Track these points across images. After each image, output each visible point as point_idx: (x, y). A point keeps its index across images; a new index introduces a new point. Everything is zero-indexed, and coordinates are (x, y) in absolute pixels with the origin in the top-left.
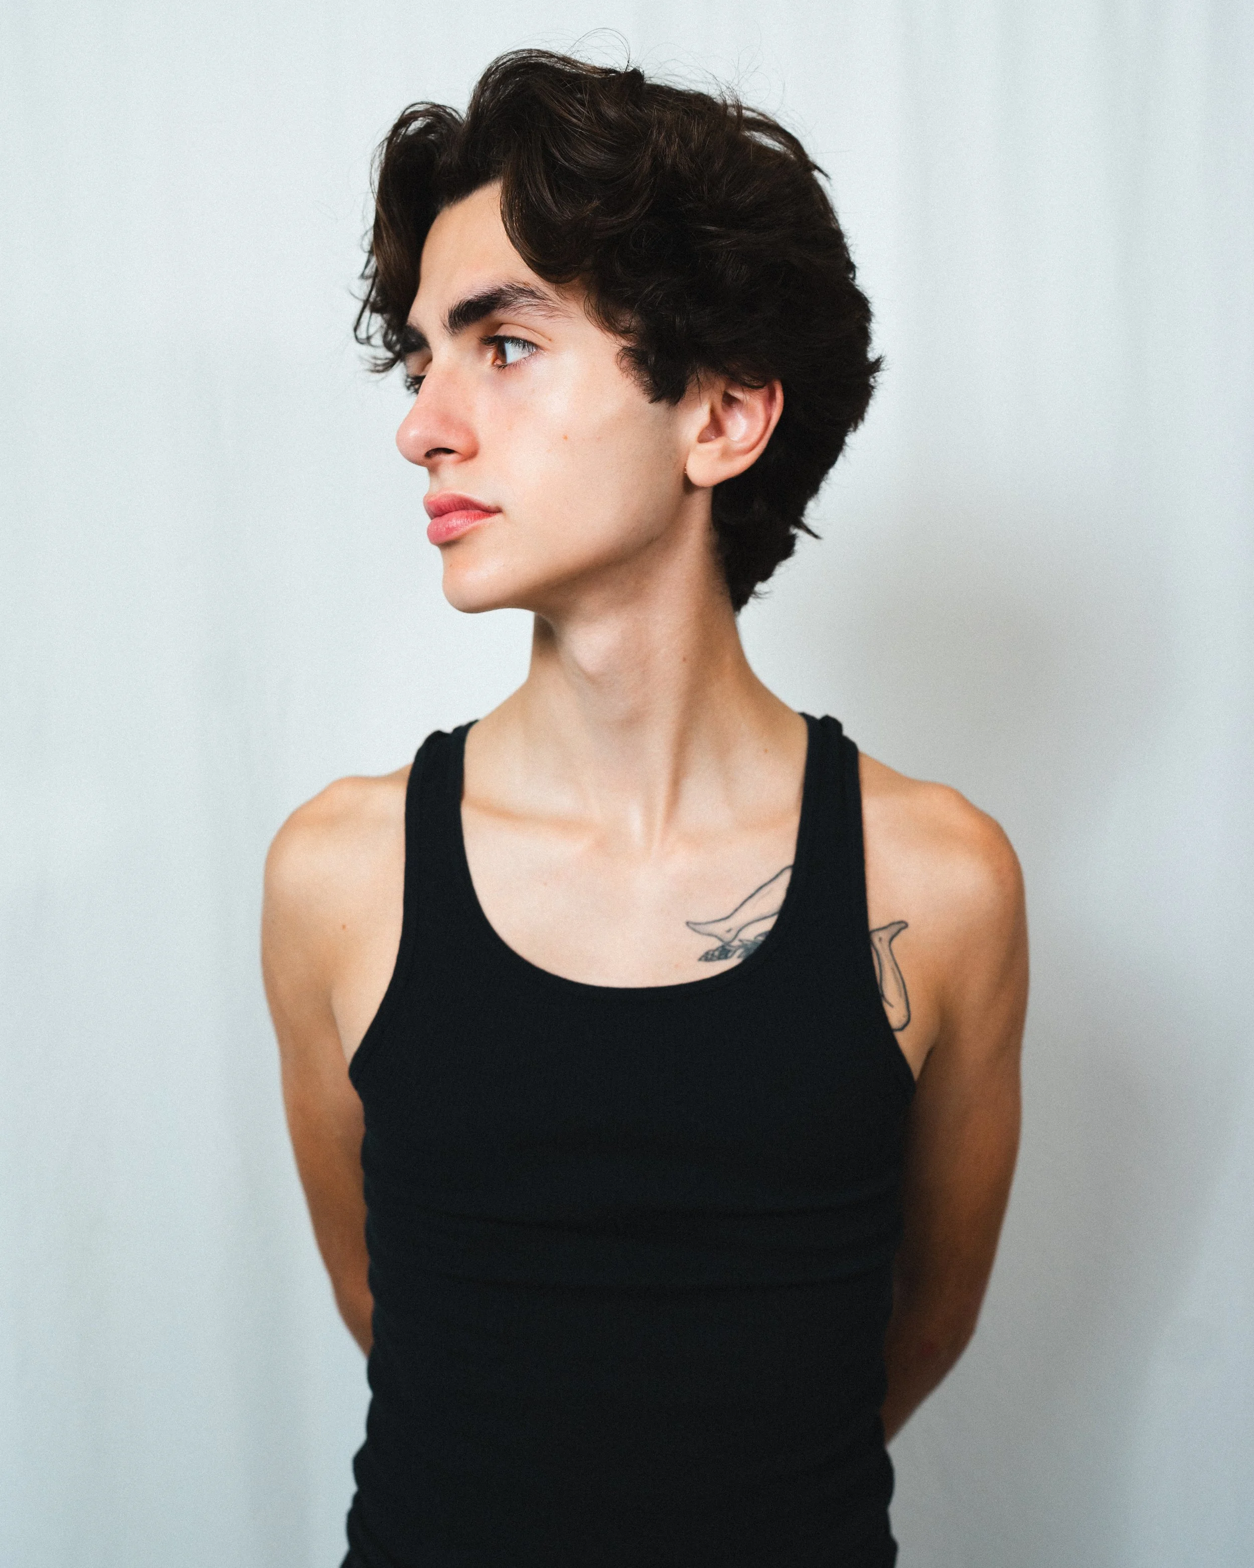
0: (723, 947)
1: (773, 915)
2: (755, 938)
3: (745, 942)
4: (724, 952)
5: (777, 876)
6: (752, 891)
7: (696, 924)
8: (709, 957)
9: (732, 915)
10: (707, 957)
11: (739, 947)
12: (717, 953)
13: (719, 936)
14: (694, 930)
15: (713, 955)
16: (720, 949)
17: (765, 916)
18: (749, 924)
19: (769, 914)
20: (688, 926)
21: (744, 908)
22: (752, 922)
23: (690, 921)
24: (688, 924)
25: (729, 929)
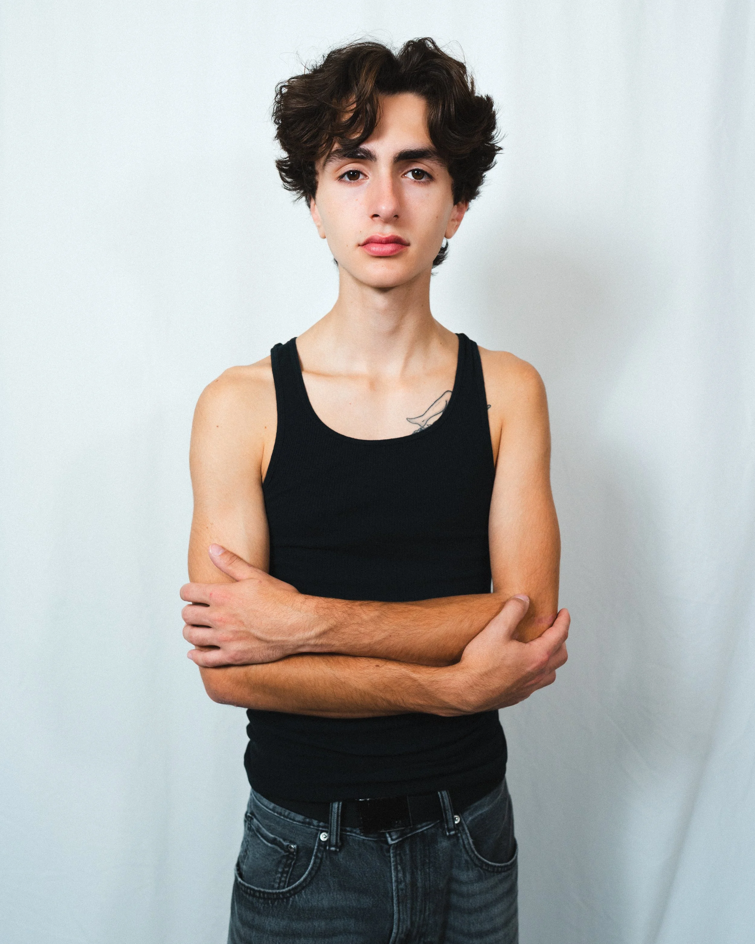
1: (440, 413)
5: (443, 396)
6: (432, 403)
9: (424, 414)
13: (419, 424)
14: (409, 421)
16: (420, 429)
17: (437, 413)
18: (431, 417)
19: (439, 412)
20: (407, 420)
21: (429, 410)
22: (432, 417)
23: (409, 418)
24: (408, 419)
25: (423, 420)
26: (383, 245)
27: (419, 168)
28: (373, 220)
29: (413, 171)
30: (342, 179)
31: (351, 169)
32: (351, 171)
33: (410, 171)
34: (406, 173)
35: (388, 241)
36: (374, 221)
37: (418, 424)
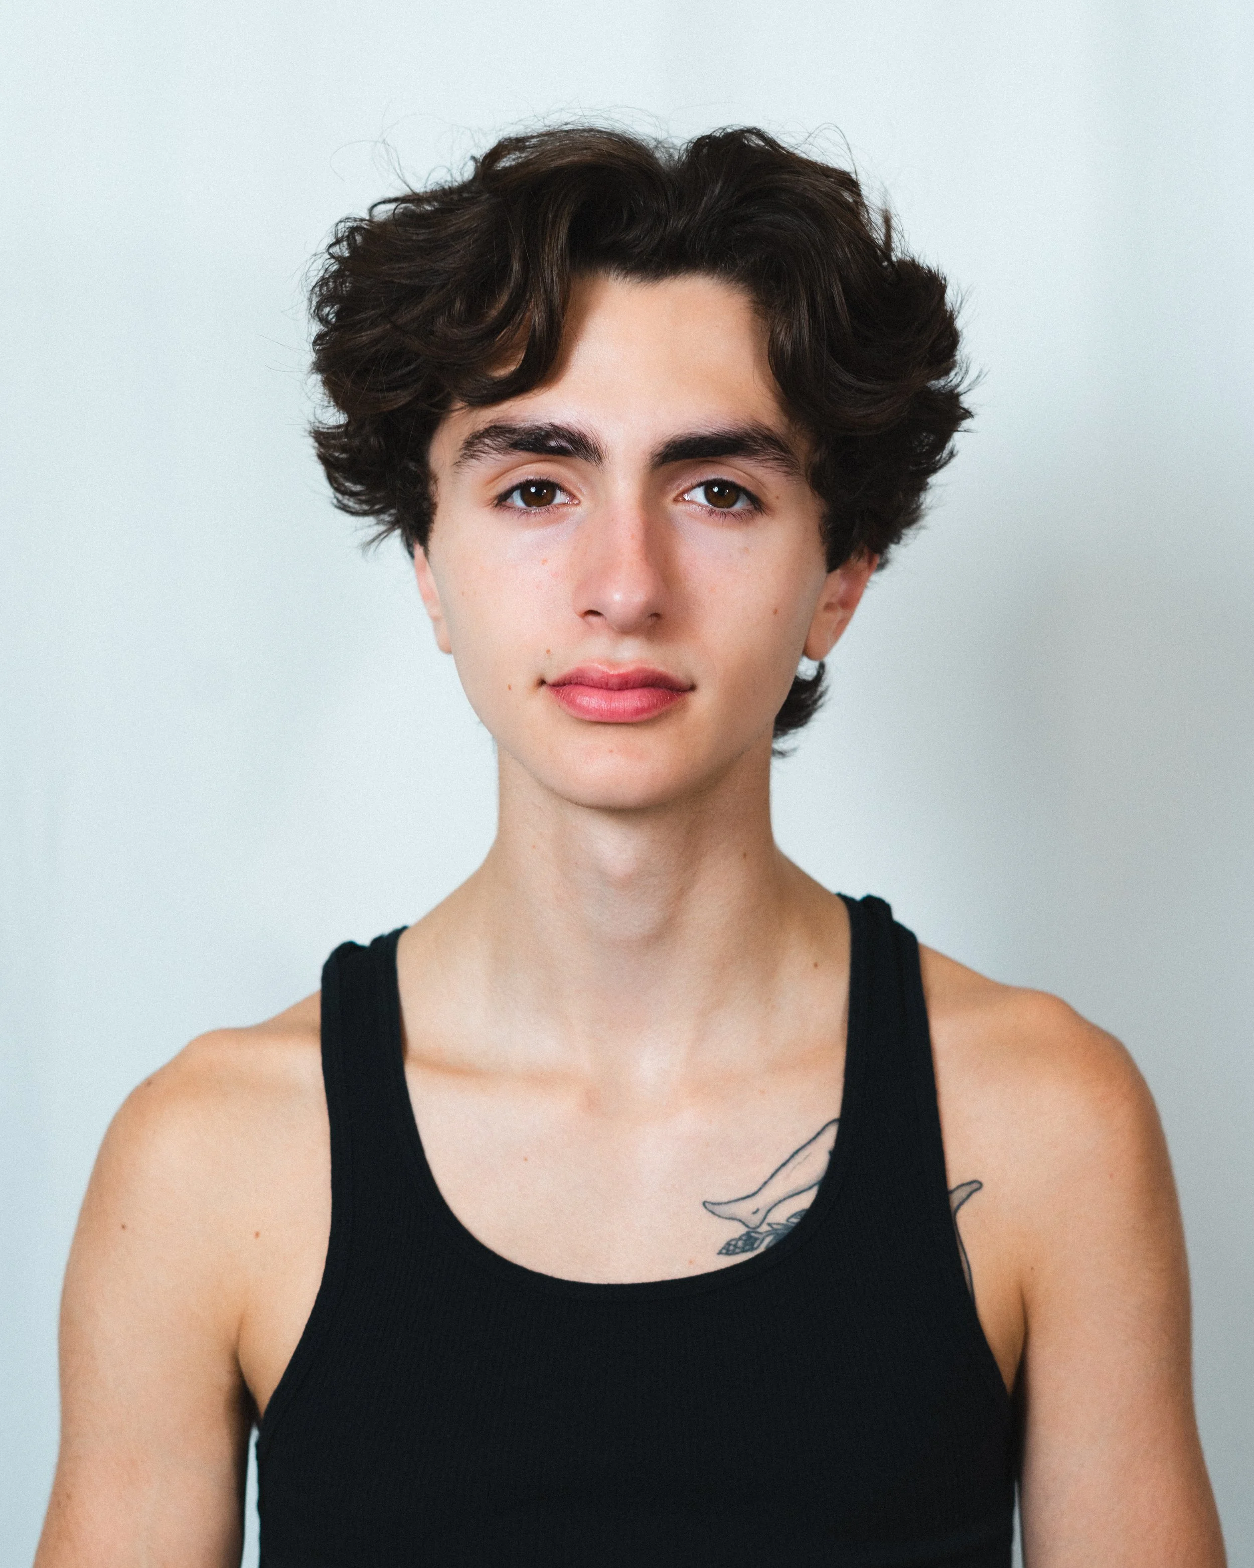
0: (748, 1234)
1: (810, 1188)
2: (788, 1220)
3: (775, 1226)
4: (749, 1240)
5: (818, 1134)
6: (787, 1157)
7: (714, 1204)
8: (732, 1248)
9: (760, 1189)
10: (728, 1249)
11: (768, 1234)
12: (740, 1243)
13: (743, 1220)
14: (713, 1213)
15: (735, 1246)
16: (744, 1238)
17: (801, 1189)
18: (780, 1202)
19: (806, 1187)
20: (706, 1208)
21: (774, 1180)
22: (785, 1199)
23: (708, 1200)
24: (707, 1205)
25: (755, 1210)
26: (611, 694)
27: (725, 478)
28: (586, 622)
29: (708, 486)
30: (503, 503)
31: (531, 477)
32: (529, 483)
33: (699, 485)
34: (687, 491)
35: (625, 684)
36: (590, 625)
37: (740, 1221)
